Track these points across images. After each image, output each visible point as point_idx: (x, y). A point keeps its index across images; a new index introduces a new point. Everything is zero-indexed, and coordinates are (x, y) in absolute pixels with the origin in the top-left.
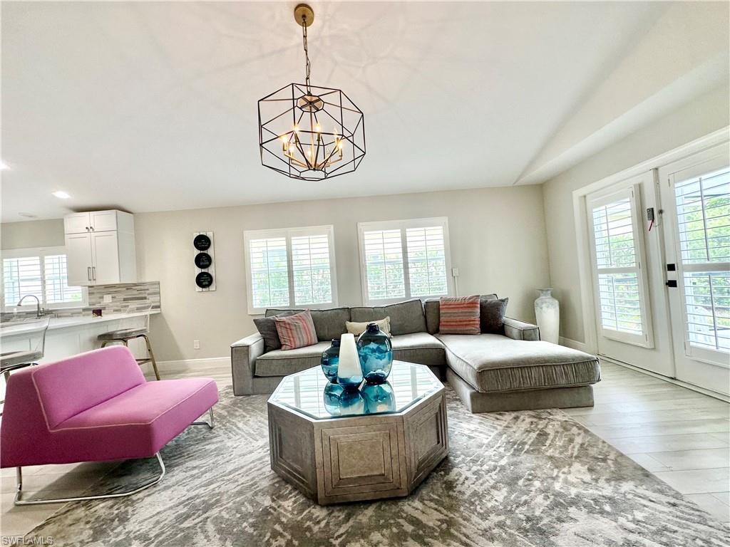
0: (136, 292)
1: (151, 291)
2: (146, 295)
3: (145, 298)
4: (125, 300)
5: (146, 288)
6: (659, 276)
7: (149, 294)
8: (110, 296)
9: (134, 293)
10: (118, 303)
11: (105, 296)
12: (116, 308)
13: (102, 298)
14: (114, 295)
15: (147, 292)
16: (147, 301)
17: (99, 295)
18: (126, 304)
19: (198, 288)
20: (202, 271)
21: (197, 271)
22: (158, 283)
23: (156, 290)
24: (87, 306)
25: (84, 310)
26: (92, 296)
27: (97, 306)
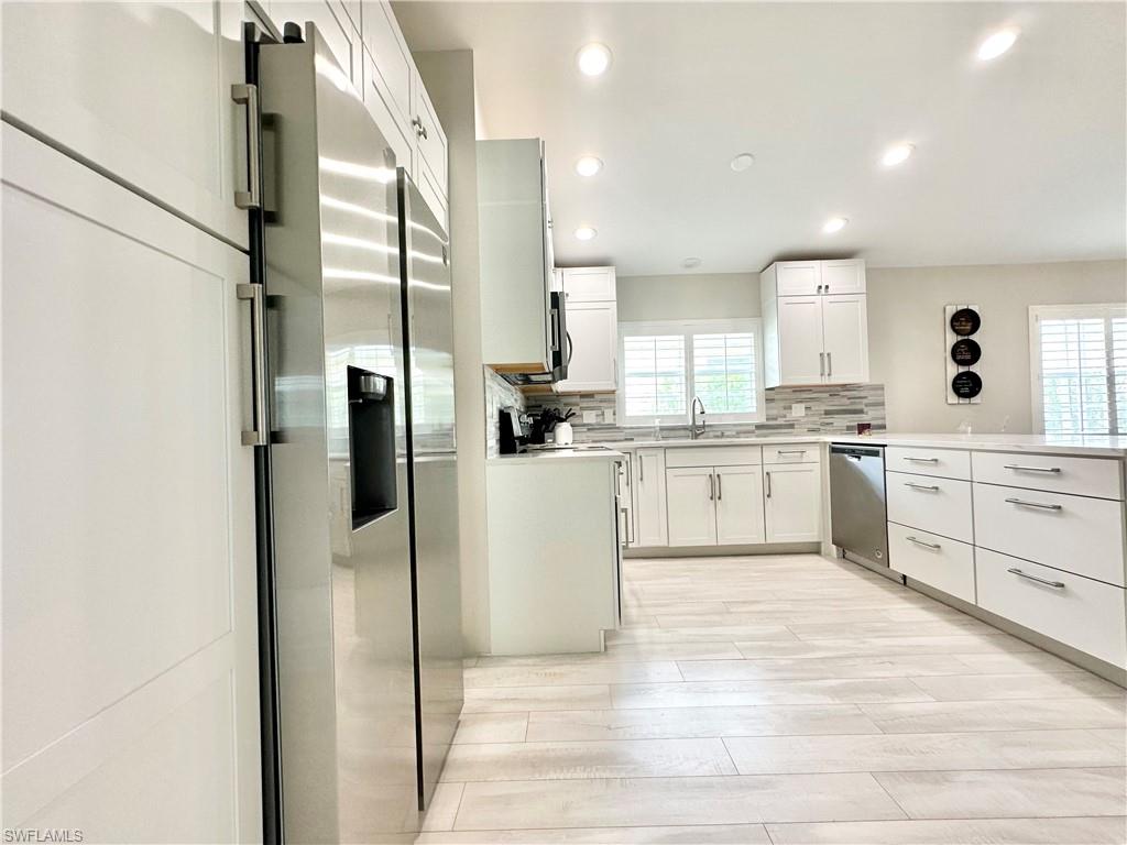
0: (848, 402)
1: (871, 400)
2: (863, 407)
3: (861, 412)
4: (827, 413)
5: (862, 394)
7: (866, 406)
8: (803, 405)
9: (843, 403)
10: (816, 419)
11: (794, 406)
12: (812, 426)
13: (790, 408)
14: (809, 405)
15: (865, 401)
17: (782, 404)
18: (830, 420)
19: (953, 398)
20: (962, 369)
21: (953, 370)
22: (881, 388)
23: (879, 399)
24: (762, 420)
25: (759, 427)
26: (773, 404)
27: (781, 421)
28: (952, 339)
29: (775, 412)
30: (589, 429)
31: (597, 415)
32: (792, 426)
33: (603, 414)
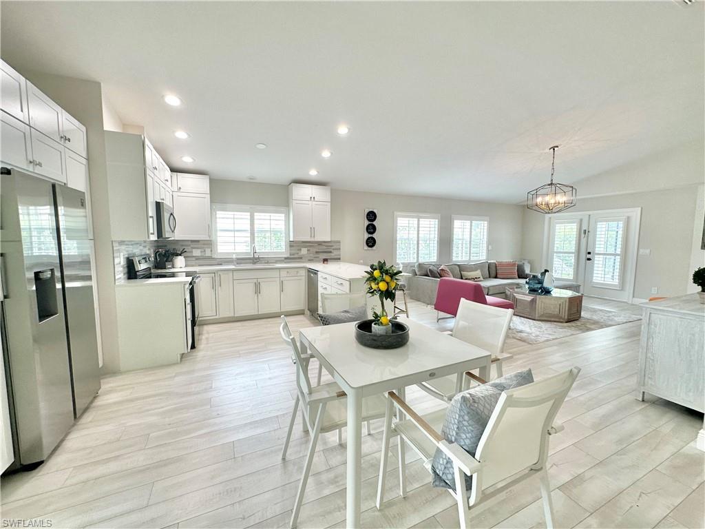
0: (325, 247)
1: (335, 247)
3: (331, 252)
4: (317, 252)
5: (332, 245)
6: (583, 256)
7: (333, 250)
8: (306, 249)
9: (323, 248)
10: (312, 255)
12: (309, 258)
13: (301, 250)
14: (308, 249)
15: (332, 248)
16: (332, 254)
17: (297, 248)
18: (318, 256)
19: (366, 248)
20: (370, 236)
21: (367, 236)
22: (339, 242)
23: (338, 247)
24: (288, 255)
25: (286, 258)
26: (292, 248)
27: (296, 256)
28: (367, 223)
29: (293, 252)
30: (197, 259)
31: (201, 252)
32: (301, 258)
33: (205, 251)
